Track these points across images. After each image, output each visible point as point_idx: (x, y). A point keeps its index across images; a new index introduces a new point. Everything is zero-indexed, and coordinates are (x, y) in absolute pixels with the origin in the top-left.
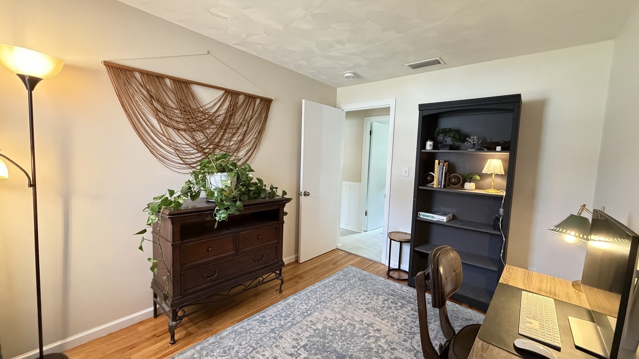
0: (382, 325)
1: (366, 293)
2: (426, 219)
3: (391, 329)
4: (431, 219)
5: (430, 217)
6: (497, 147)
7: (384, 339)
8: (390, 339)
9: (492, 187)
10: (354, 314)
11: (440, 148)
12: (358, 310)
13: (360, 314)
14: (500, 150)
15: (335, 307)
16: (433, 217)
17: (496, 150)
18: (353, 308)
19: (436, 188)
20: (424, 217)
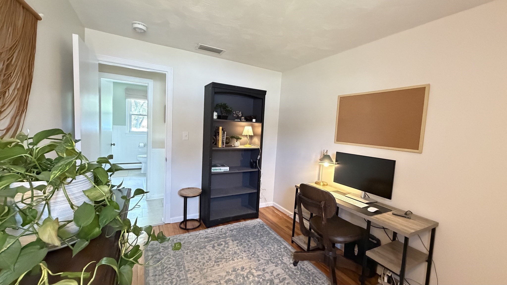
0: (239, 263)
1: (196, 252)
2: (215, 172)
3: (245, 261)
4: (219, 171)
5: (218, 170)
6: (253, 120)
7: (252, 270)
8: (255, 267)
9: (248, 143)
10: (216, 273)
11: (222, 118)
12: (213, 268)
13: (220, 269)
14: (255, 121)
15: (199, 282)
16: (220, 169)
17: (252, 121)
18: (209, 270)
19: (221, 147)
20: (214, 171)
